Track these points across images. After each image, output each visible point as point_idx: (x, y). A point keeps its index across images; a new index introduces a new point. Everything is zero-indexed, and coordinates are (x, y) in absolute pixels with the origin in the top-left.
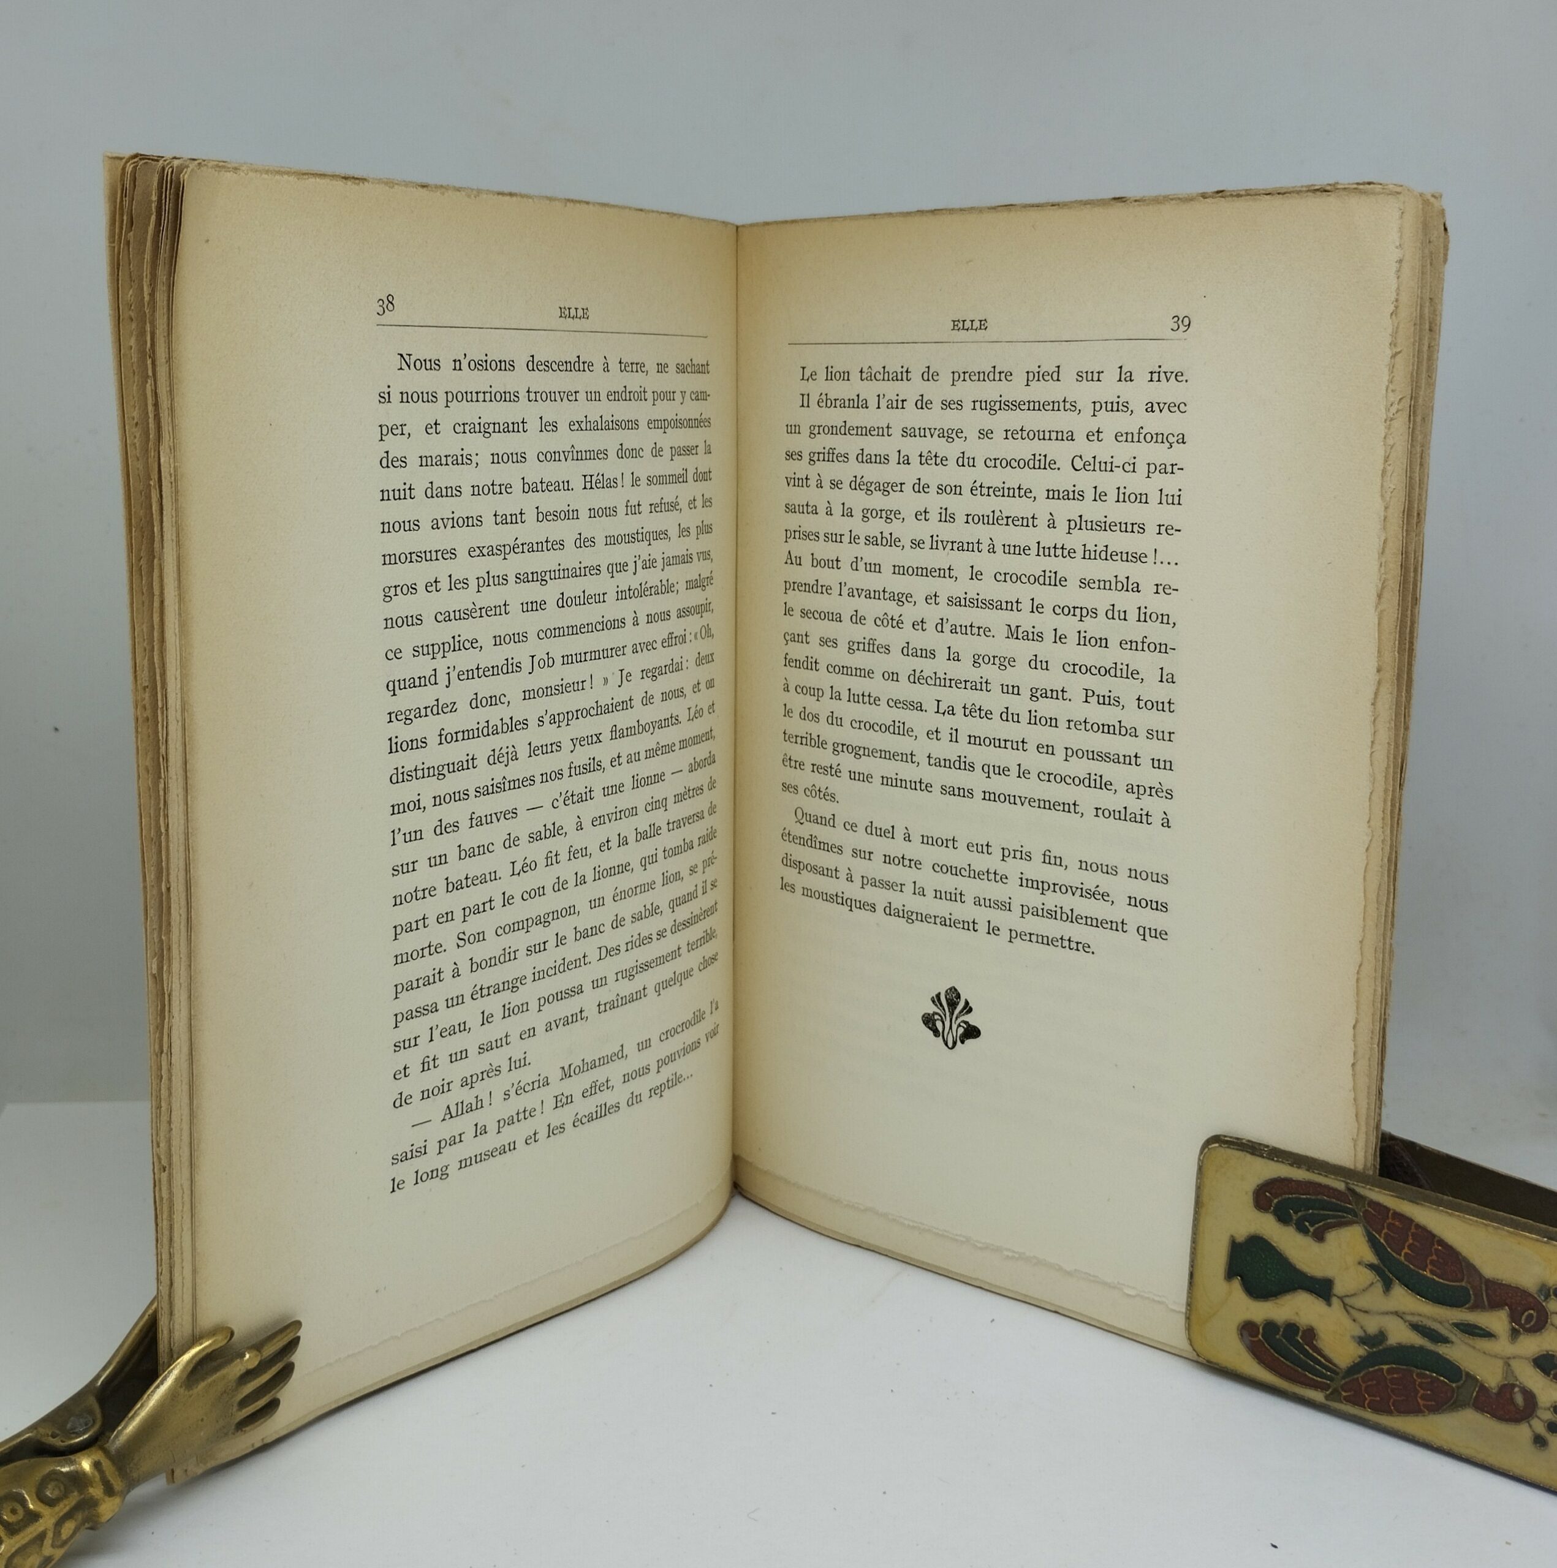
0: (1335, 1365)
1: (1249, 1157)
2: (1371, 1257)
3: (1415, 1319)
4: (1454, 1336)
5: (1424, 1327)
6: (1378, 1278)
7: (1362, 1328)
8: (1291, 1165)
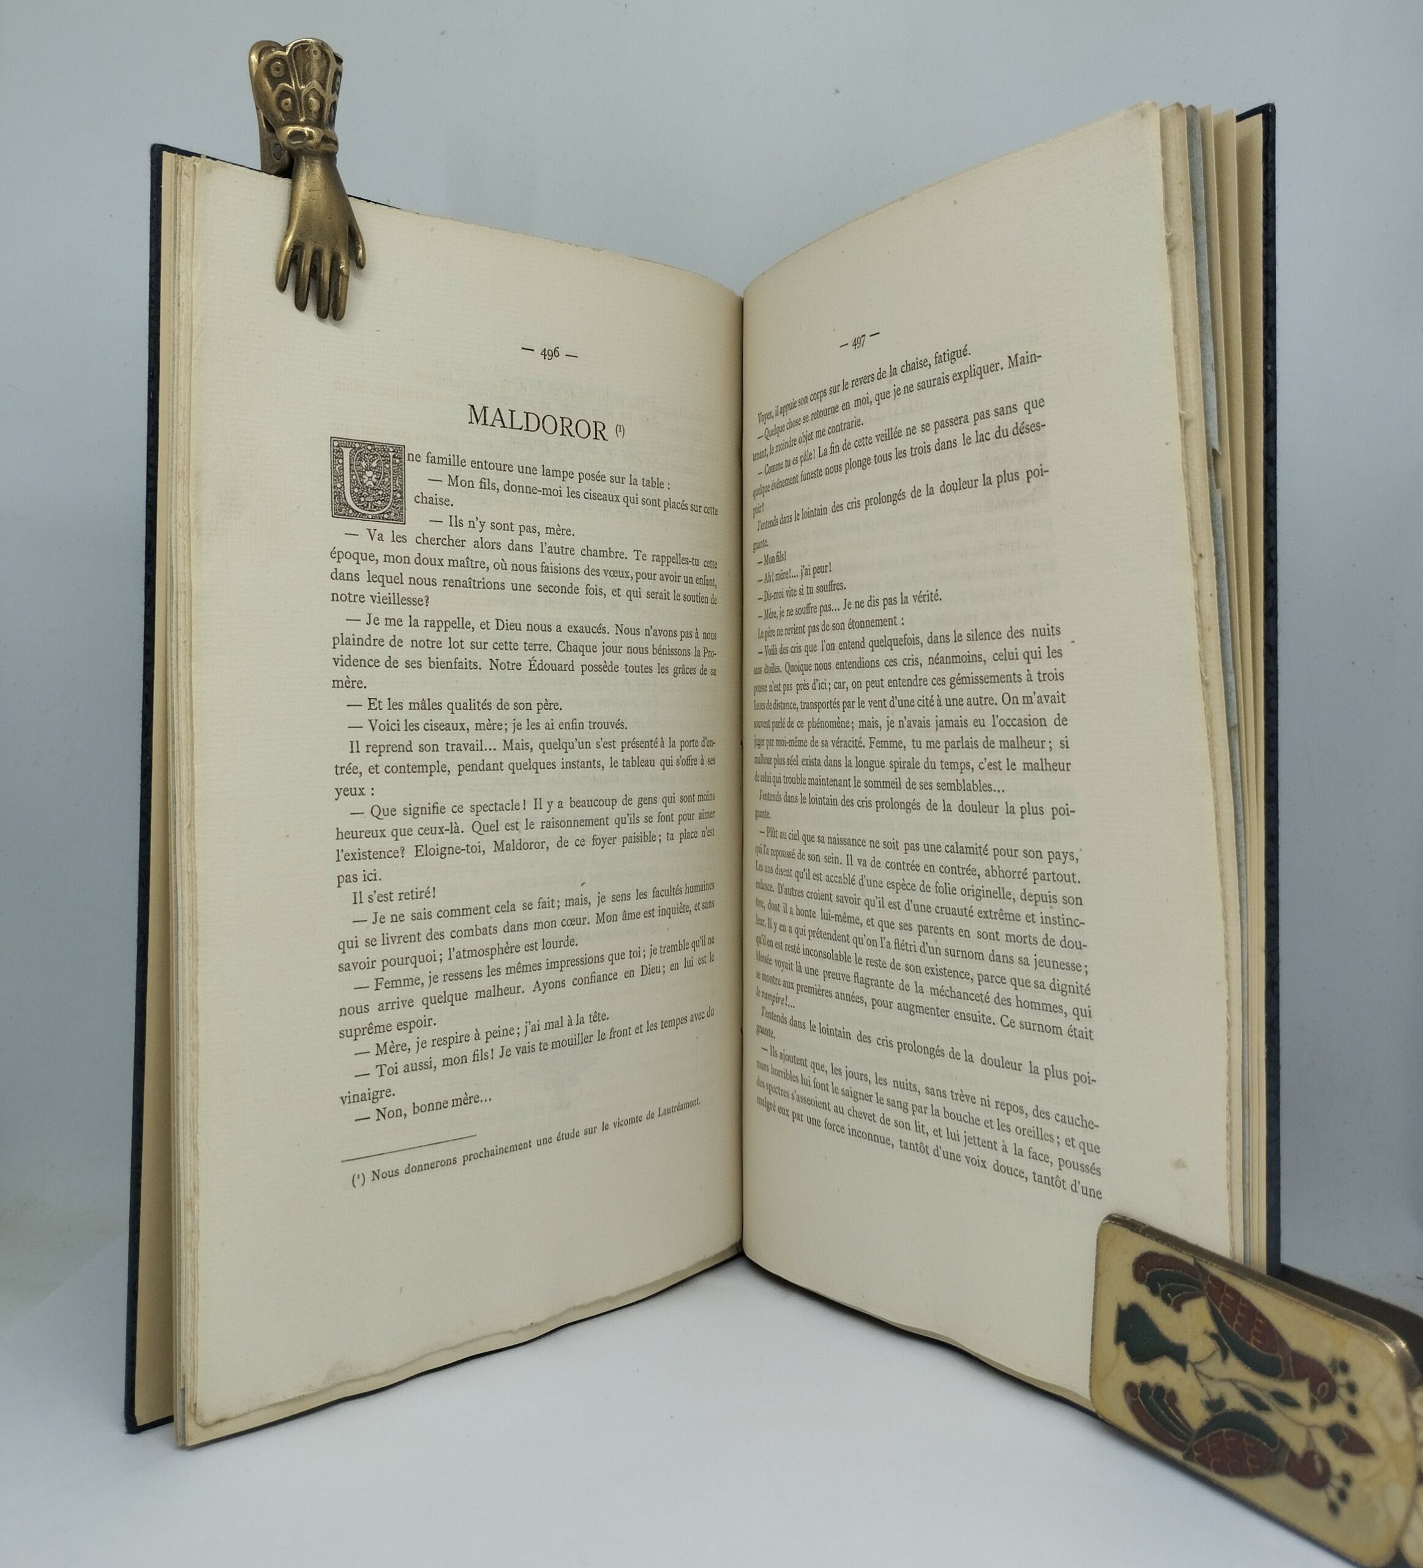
0: (1188, 1425)
1: (1129, 1234)
2: (1213, 1328)
3: (1244, 1386)
4: (1270, 1402)
5: (1250, 1394)
6: (1218, 1347)
7: (1208, 1392)
8: (1157, 1240)
